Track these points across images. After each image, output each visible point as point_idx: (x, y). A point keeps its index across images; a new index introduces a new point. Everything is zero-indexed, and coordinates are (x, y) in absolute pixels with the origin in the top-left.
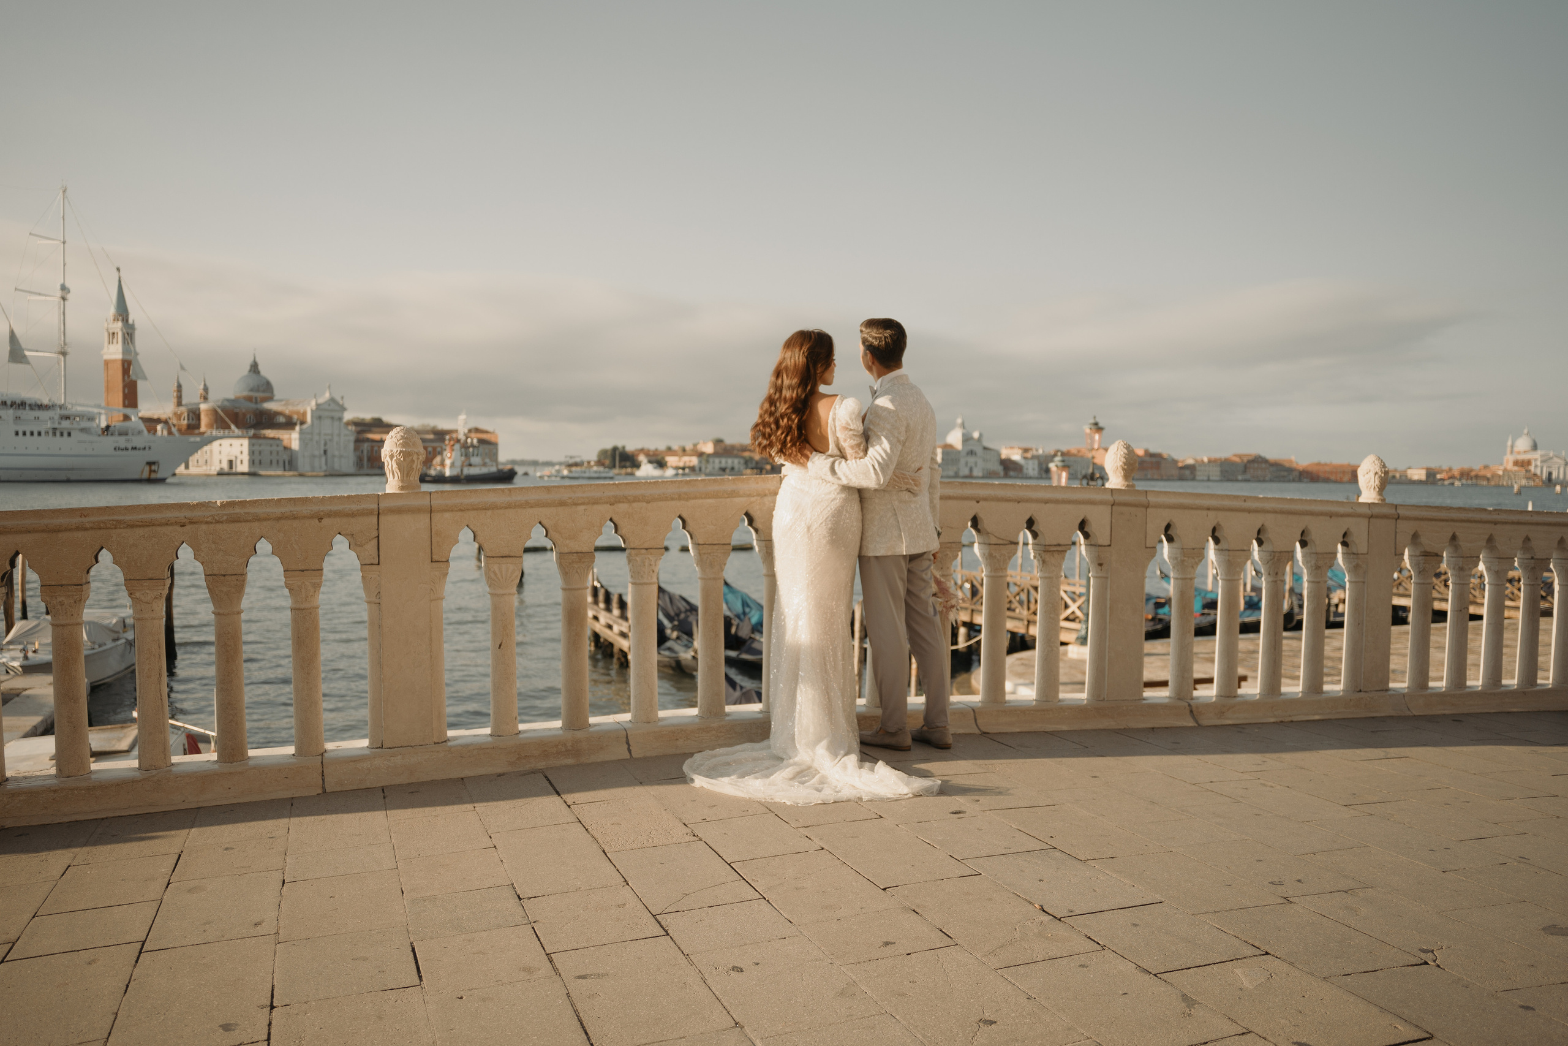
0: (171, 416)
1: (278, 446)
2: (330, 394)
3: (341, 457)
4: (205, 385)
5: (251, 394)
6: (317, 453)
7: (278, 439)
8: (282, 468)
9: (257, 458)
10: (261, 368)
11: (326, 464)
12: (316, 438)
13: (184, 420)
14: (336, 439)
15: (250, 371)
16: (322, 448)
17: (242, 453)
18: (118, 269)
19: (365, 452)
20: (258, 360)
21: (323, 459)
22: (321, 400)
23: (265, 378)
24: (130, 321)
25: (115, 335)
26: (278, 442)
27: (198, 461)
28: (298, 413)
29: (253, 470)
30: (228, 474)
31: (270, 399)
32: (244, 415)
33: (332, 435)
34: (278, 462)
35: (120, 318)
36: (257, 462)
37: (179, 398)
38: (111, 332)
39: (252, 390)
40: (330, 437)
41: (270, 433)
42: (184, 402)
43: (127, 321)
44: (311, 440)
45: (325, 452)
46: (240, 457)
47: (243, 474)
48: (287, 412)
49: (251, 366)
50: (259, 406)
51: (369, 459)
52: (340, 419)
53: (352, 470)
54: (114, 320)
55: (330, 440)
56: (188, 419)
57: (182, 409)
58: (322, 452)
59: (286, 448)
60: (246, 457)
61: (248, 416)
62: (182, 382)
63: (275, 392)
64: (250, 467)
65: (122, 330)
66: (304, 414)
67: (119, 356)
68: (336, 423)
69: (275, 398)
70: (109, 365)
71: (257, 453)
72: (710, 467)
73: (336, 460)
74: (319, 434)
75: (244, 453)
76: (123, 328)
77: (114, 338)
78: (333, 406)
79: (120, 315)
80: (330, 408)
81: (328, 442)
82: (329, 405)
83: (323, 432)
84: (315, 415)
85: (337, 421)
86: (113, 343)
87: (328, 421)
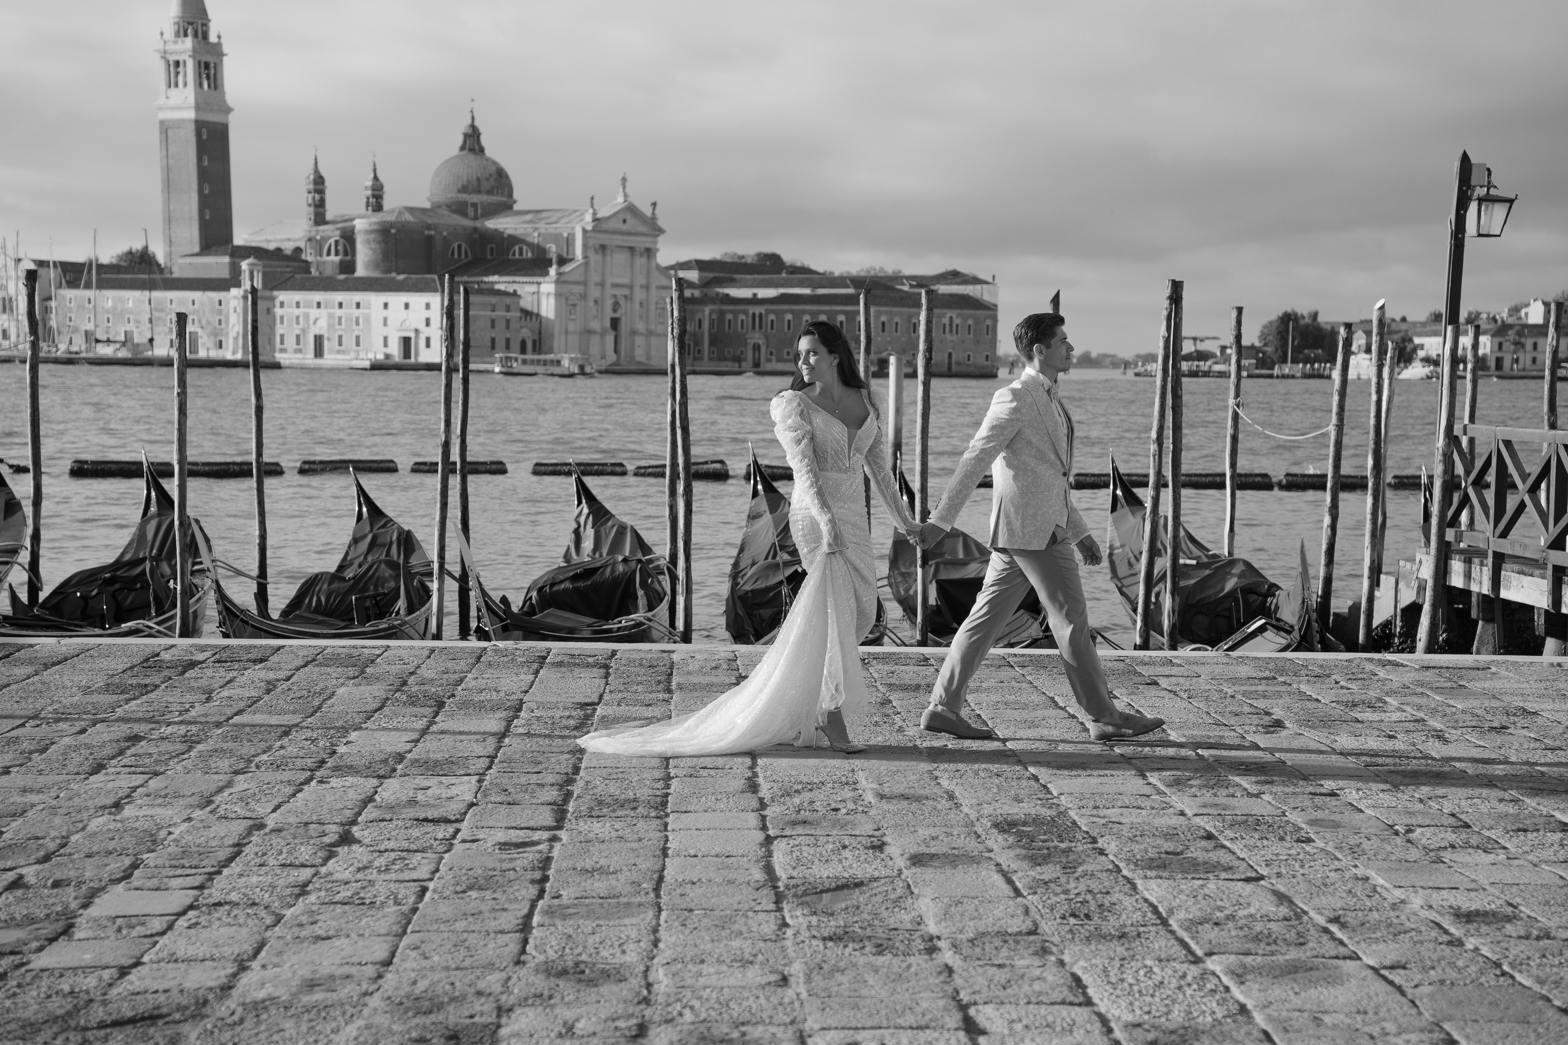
0: (301, 244)
1: (508, 309)
2: (626, 196)
4: (376, 178)
5: (465, 197)
6: (595, 325)
7: (513, 293)
9: (462, 333)
10: (484, 141)
11: (616, 350)
12: (594, 292)
13: (329, 254)
14: (639, 295)
15: (462, 148)
16: (609, 314)
17: (428, 323)
19: (706, 325)
20: (476, 123)
21: (610, 339)
22: (603, 213)
23: (494, 163)
24: (213, 38)
25: (181, 69)
26: (508, 300)
27: (340, 337)
28: (556, 238)
30: (399, 367)
31: (506, 207)
32: (447, 242)
33: (631, 287)
34: (508, 340)
35: (190, 31)
36: (460, 340)
37: (319, 206)
38: (172, 58)
39: (464, 190)
40: (626, 292)
41: (501, 282)
42: (329, 217)
43: (205, 36)
44: (584, 297)
45: (615, 323)
46: (425, 332)
47: (429, 367)
48: (534, 238)
49: (466, 136)
50: (478, 224)
51: (714, 341)
52: (650, 252)
54: (177, 34)
55: (626, 297)
56: (337, 254)
57: (326, 230)
58: (608, 324)
59: (526, 313)
60: (436, 332)
61: (455, 245)
62: (323, 173)
63: (516, 195)
64: (443, 353)
65: (193, 57)
66: (569, 241)
67: (191, 115)
68: (641, 261)
69: (516, 207)
70: (169, 132)
71: (500, 325)
72: (1525, 359)
73: (639, 340)
74: (602, 284)
75: (432, 322)
76: (195, 52)
77: (177, 73)
78: (632, 224)
79: (190, 23)
80: (625, 228)
81: (622, 302)
82: (625, 221)
83: (609, 281)
84: (591, 242)
85: (641, 255)
86: (176, 85)
87: (620, 259)
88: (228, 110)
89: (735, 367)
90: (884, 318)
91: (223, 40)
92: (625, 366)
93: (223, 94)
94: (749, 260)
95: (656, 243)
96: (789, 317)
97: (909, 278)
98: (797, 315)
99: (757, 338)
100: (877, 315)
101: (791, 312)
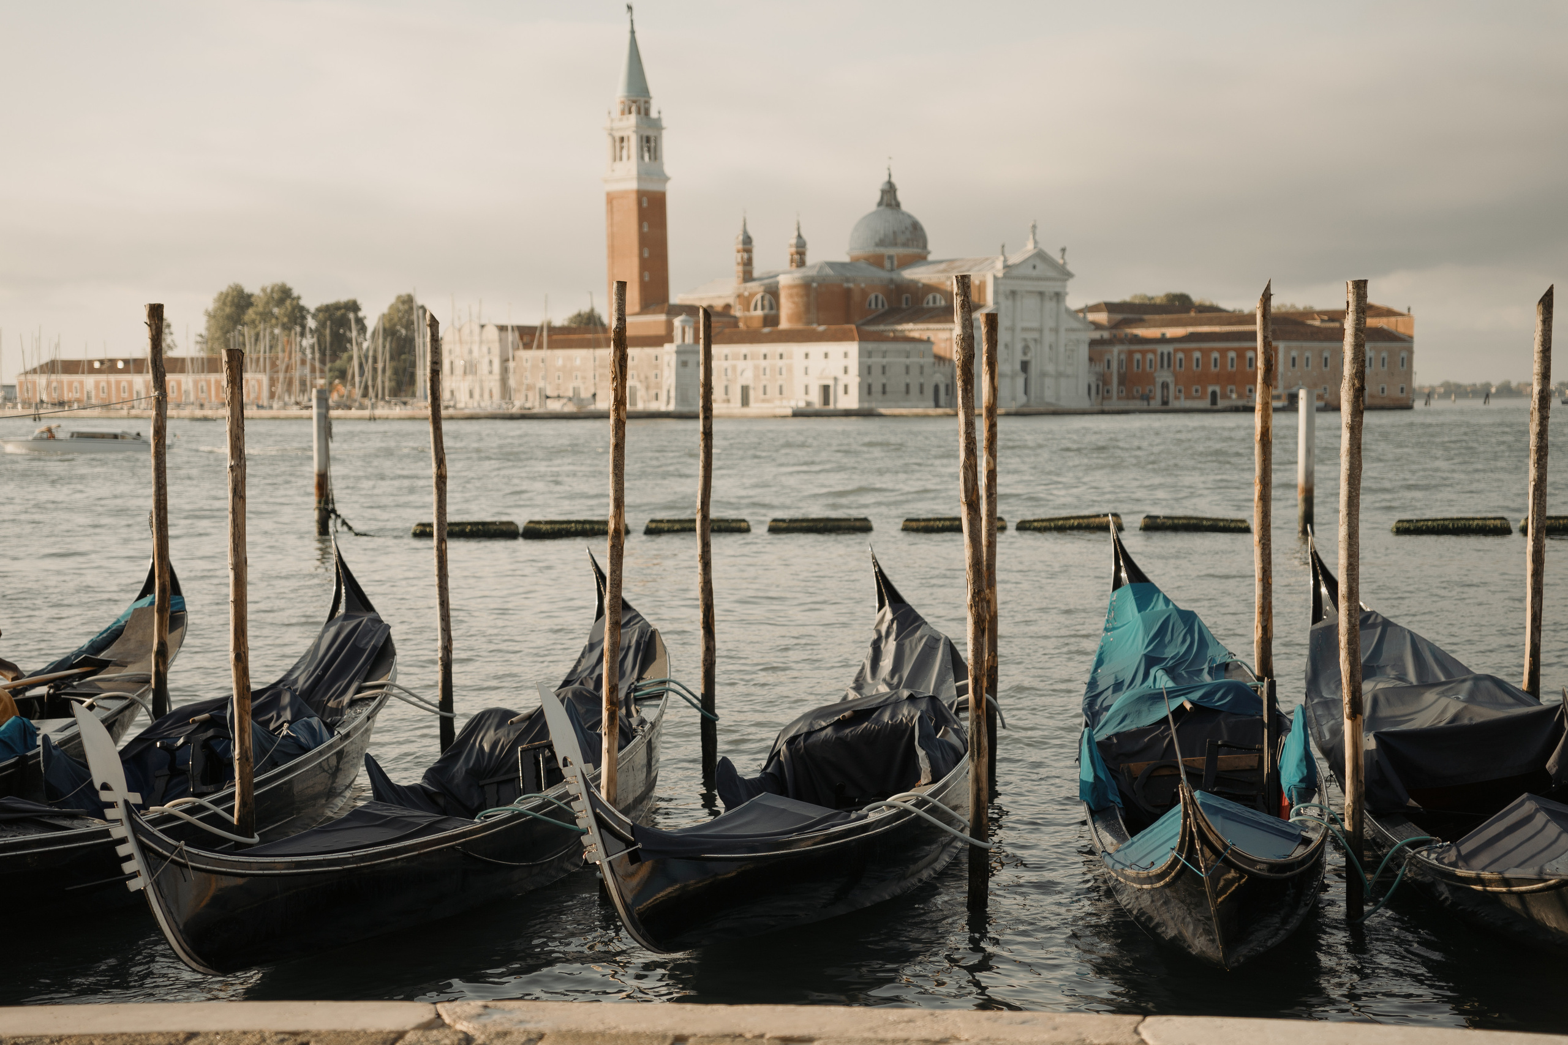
0: (731, 301)
1: (922, 355)
2: (1036, 242)
3: (1059, 375)
4: (799, 236)
5: (882, 250)
6: (1006, 368)
7: (928, 341)
8: (932, 403)
9: (877, 382)
10: (901, 196)
11: (1026, 393)
12: (1005, 337)
13: (755, 309)
14: (1048, 338)
15: (880, 204)
16: (1019, 357)
17: (846, 371)
18: (630, 8)
19: (1114, 365)
20: (893, 180)
21: (1020, 381)
22: (1014, 259)
23: (910, 216)
24: (654, 114)
25: (625, 144)
26: (922, 347)
27: (765, 387)
29: (866, 405)
30: (818, 414)
31: (920, 258)
32: (864, 293)
33: (1041, 330)
34: (921, 386)
35: (634, 109)
36: (877, 388)
37: (748, 263)
38: (618, 135)
39: (881, 243)
40: (1036, 335)
41: (914, 329)
42: (756, 273)
43: (647, 112)
45: (1025, 366)
46: (843, 380)
47: (847, 413)
49: (884, 192)
50: (894, 276)
51: (1123, 380)
52: (1059, 296)
53: (1085, 404)
54: (623, 113)
55: (1035, 340)
56: (763, 308)
57: (753, 286)
58: (1018, 367)
59: (939, 359)
60: (853, 380)
61: (873, 296)
62: (751, 233)
63: (930, 247)
64: (861, 400)
65: (636, 132)
66: (981, 288)
67: (633, 185)
68: (1050, 305)
69: (930, 258)
70: (615, 202)
71: (915, 371)
73: (1048, 382)
74: (1012, 329)
75: (850, 370)
76: (638, 126)
77: (622, 148)
78: (1042, 269)
79: (634, 102)
80: (1034, 273)
81: (1032, 345)
82: (1034, 267)
83: (1019, 326)
84: (1001, 288)
85: (1051, 299)
86: (621, 159)
87: (1030, 303)
88: (666, 179)
89: (1143, 405)
90: (1294, 353)
91: (663, 116)
92: (1034, 408)
93: (662, 165)
94: (1158, 301)
95: (1065, 287)
96: (1197, 355)
97: (1320, 313)
98: (1206, 353)
99: (1164, 376)
100: (1288, 350)
101: (1200, 350)
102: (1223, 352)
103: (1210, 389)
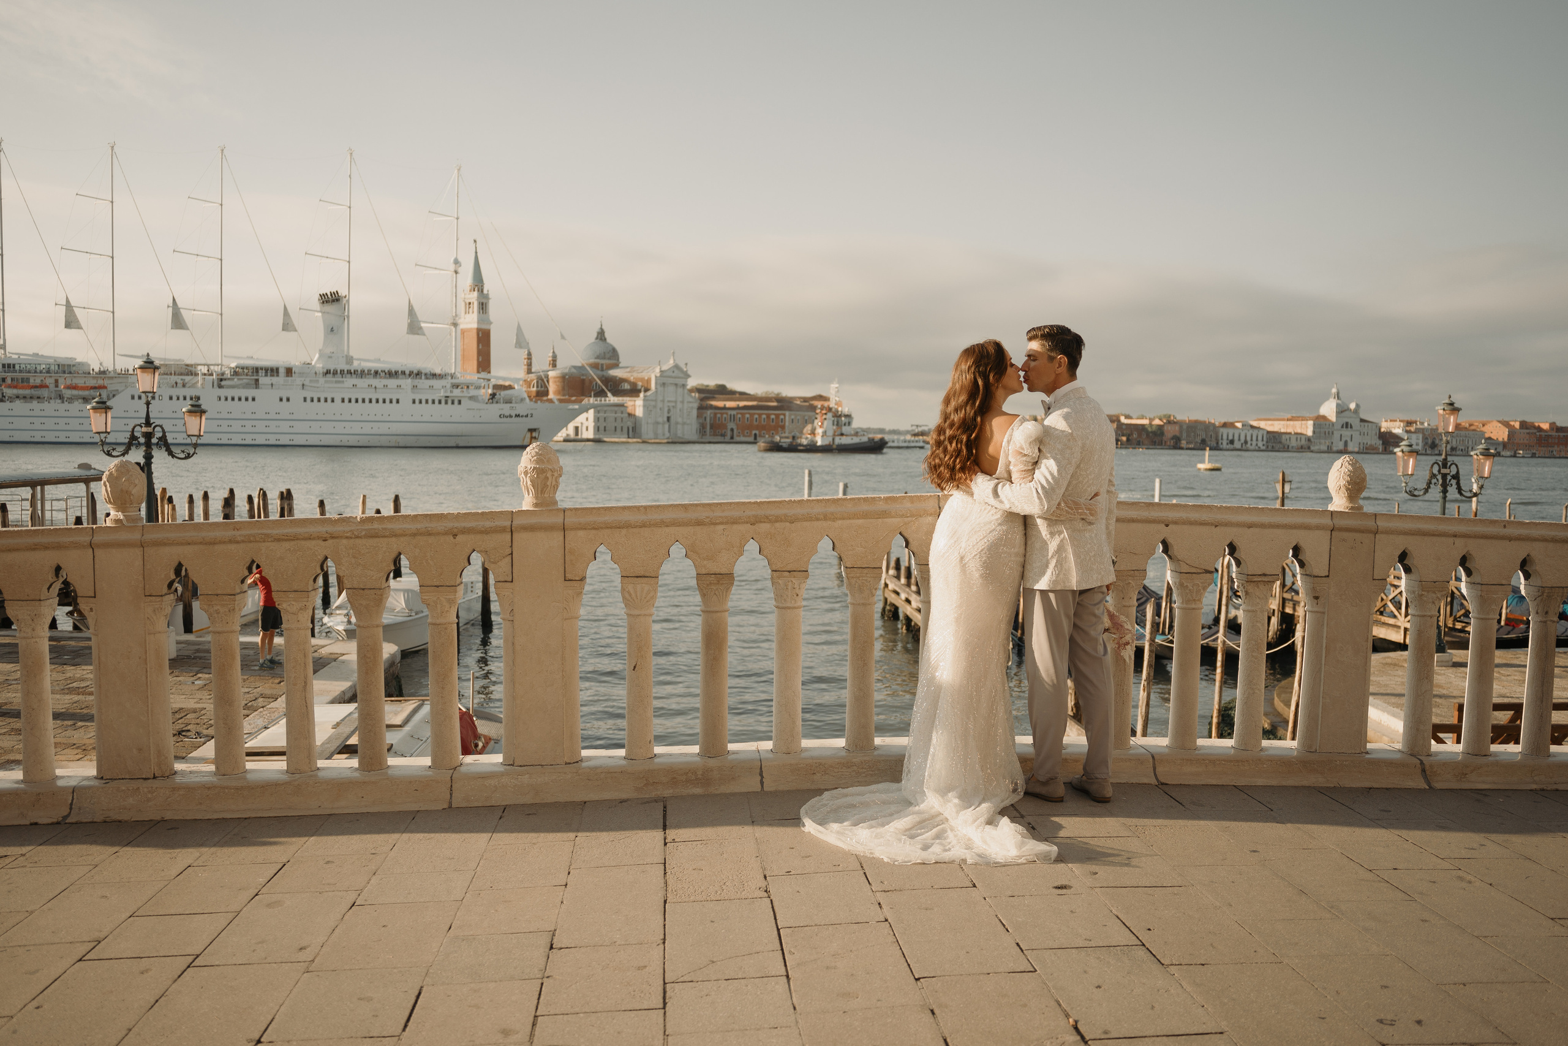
1: (622, 413)
2: (674, 361)
3: (684, 424)
4: (553, 354)
5: (598, 361)
6: (660, 420)
7: (623, 405)
8: (626, 435)
9: (601, 425)
10: (606, 335)
11: (670, 431)
12: (660, 404)
13: (534, 387)
14: (679, 405)
15: (597, 338)
16: (666, 415)
19: (707, 419)
20: (603, 328)
21: (666, 426)
22: (664, 367)
23: (611, 345)
26: (622, 409)
28: (640, 379)
29: (596, 437)
31: (617, 366)
32: (590, 382)
33: (676, 402)
34: (622, 427)
36: (601, 428)
37: (529, 365)
39: (599, 358)
40: (673, 404)
41: (615, 400)
44: (649, 406)
45: (669, 419)
46: (586, 424)
48: (631, 379)
49: (598, 334)
50: (608, 373)
51: (713, 427)
52: (684, 386)
53: (695, 437)
55: (673, 407)
56: (537, 386)
57: (532, 377)
58: (666, 419)
59: (632, 415)
60: (591, 424)
61: (594, 383)
63: (621, 359)
64: (595, 434)
66: (648, 380)
68: (681, 390)
69: (623, 365)
73: (679, 426)
74: (663, 401)
78: (677, 372)
80: (674, 375)
81: (672, 409)
82: (673, 372)
83: (666, 400)
84: (659, 382)
85: (680, 386)
87: (672, 388)
89: (722, 439)
90: (793, 417)
92: (673, 440)
95: (686, 380)
97: (800, 398)
99: (731, 425)
100: (790, 415)
101: (749, 413)
102: (760, 415)
103: (754, 432)
